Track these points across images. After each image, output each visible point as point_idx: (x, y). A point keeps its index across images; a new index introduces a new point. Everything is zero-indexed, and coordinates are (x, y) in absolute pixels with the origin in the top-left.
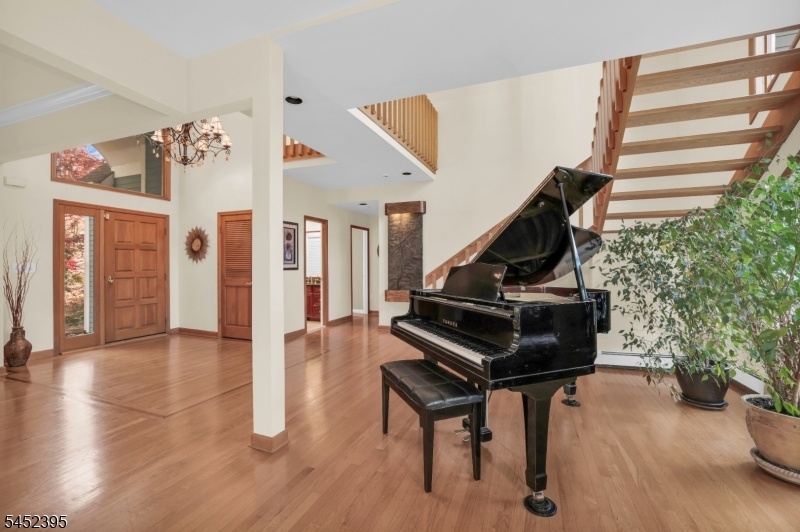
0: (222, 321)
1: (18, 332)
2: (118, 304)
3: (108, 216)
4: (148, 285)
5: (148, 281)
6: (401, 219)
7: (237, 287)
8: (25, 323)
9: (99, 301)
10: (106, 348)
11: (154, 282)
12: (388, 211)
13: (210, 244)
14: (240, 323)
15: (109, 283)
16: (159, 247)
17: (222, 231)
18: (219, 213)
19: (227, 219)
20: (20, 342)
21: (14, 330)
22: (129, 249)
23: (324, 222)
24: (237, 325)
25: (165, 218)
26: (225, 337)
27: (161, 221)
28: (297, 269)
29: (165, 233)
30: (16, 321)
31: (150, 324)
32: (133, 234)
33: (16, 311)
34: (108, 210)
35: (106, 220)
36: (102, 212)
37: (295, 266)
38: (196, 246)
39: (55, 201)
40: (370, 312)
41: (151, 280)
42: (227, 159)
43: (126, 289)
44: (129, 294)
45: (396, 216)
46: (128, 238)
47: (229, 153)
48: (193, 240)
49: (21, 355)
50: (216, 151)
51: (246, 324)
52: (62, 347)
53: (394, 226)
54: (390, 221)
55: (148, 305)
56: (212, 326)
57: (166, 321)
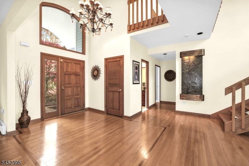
0: (106, 106)
1: (25, 112)
2: (66, 98)
3: (62, 60)
4: (77, 90)
5: (77, 88)
6: (189, 59)
7: (113, 92)
8: (28, 108)
9: (58, 96)
10: (61, 117)
11: (79, 89)
12: (182, 55)
13: (101, 72)
14: (114, 108)
15: (63, 89)
16: (81, 74)
17: (106, 66)
18: (105, 59)
19: (109, 61)
20: (25, 117)
21: (23, 111)
22: (70, 74)
23: (147, 63)
24: (113, 109)
25: (83, 62)
26: (107, 114)
27: (82, 63)
28: (139, 83)
29: (83, 68)
30: (24, 107)
31: (78, 106)
32: (72, 68)
33: (24, 102)
34: (62, 58)
35: (61, 62)
36: (60, 58)
37: (138, 82)
38: (95, 73)
39: (41, 53)
40: (160, 101)
41: (78, 88)
42: (111, 30)
43: (69, 91)
44: (70, 94)
45: (186, 58)
46: (69, 70)
47: (112, 27)
48: (94, 71)
49: (25, 123)
50: (107, 26)
51: (118, 109)
52: (44, 117)
53: (185, 63)
54: (182, 60)
55: (77, 98)
56: (102, 108)
57: (84, 105)
